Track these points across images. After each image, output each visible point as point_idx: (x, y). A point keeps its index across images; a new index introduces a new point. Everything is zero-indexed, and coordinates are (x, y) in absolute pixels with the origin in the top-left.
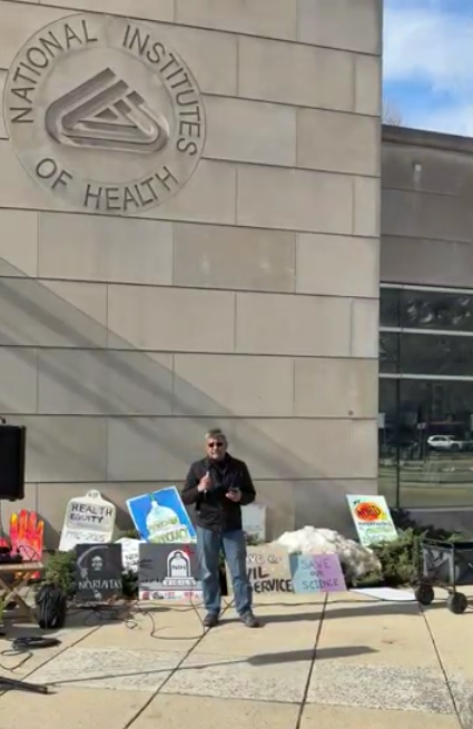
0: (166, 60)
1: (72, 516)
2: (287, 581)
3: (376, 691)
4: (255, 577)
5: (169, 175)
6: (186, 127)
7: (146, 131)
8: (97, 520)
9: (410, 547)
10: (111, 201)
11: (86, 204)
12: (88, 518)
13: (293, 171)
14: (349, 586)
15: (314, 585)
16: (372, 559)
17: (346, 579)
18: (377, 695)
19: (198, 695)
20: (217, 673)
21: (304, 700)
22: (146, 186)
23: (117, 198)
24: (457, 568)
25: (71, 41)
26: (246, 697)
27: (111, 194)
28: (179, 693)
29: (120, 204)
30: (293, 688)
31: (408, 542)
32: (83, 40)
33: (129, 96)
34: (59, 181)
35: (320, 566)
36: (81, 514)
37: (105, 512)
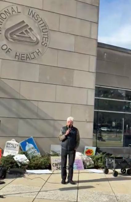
0: (39, 19)
1: (7, 146)
3: (96, 199)
4: (59, 165)
5: (39, 51)
6: (44, 38)
7: (33, 39)
8: (14, 148)
9: (101, 158)
10: (22, 58)
11: (15, 58)
12: (12, 147)
13: (73, 53)
14: (85, 168)
15: (75, 168)
16: (91, 161)
17: (84, 166)
19: (47, 199)
20: (52, 193)
22: (32, 54)
23: (24, 57)
24: (116, 164)
25: (13, 12)
27: (23, 56)
29: (25, 58)
31: (101, 156)
32: (17, 12)
33: (29, 29)
34: (8, 51)
35: (77, 162)
36: (10, 146)
37: (16, 145)
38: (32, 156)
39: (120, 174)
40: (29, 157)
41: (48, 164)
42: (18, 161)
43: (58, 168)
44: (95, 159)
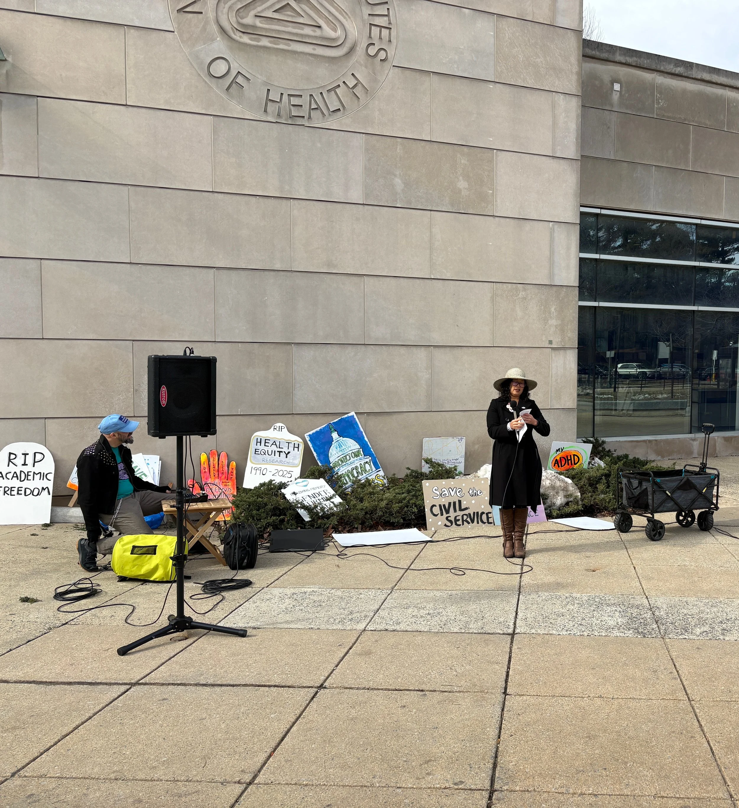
1: (256, 451)
2: (487, 514)
4: (455, 511)
5: (358, 82)
6: (375, 30)
7: (331, 33)
8: (283, 455)
9: (607, 476)
10: (294, 109)
11: (265, 111)
12: (274, 453)
13: (492, 86)
14: (549, 516)
16: (571, 488)
17: (546, 509)
18: (583, 622)
21: (514, 631)
22: (332, 94)
23: (300, 106)
24: (656, 496)
26: (455, 630)
27: (295, 101)
28: (386, 630)
30: (501, 620)
34: (234, 84)
36: (266, 449)
37: (291, 445)
38: (354, 482)
39: (673, 530)
40: (341, 487)
41: (415, 510)
42: (301, 503)
43: (451, 521)
44: (584, 481)
